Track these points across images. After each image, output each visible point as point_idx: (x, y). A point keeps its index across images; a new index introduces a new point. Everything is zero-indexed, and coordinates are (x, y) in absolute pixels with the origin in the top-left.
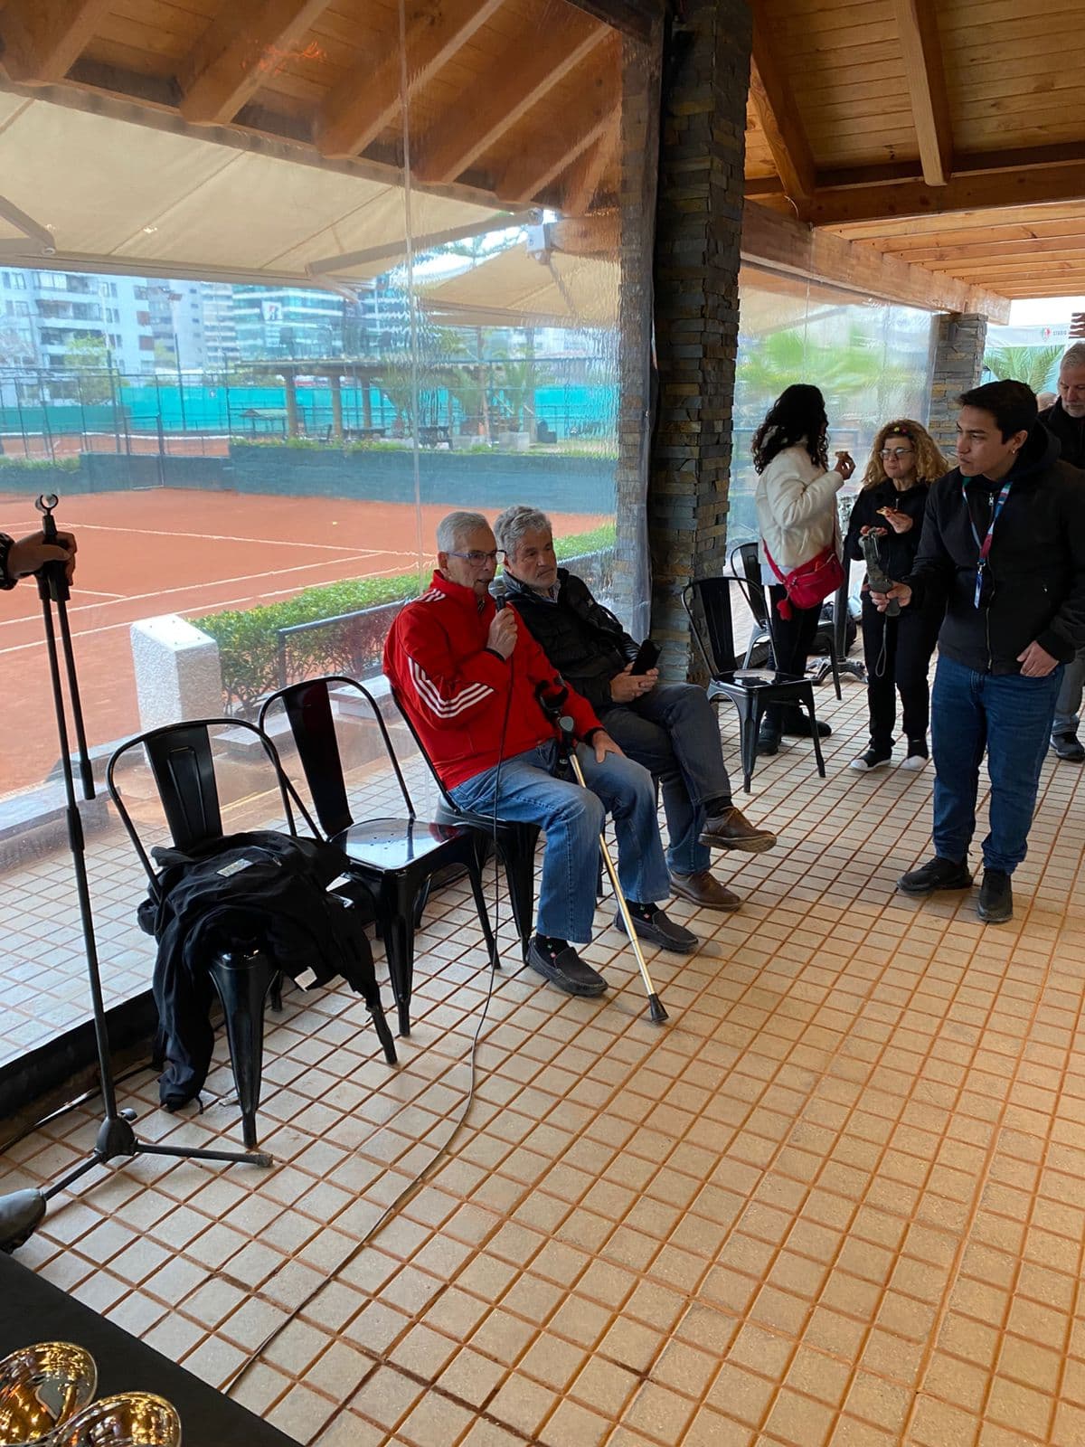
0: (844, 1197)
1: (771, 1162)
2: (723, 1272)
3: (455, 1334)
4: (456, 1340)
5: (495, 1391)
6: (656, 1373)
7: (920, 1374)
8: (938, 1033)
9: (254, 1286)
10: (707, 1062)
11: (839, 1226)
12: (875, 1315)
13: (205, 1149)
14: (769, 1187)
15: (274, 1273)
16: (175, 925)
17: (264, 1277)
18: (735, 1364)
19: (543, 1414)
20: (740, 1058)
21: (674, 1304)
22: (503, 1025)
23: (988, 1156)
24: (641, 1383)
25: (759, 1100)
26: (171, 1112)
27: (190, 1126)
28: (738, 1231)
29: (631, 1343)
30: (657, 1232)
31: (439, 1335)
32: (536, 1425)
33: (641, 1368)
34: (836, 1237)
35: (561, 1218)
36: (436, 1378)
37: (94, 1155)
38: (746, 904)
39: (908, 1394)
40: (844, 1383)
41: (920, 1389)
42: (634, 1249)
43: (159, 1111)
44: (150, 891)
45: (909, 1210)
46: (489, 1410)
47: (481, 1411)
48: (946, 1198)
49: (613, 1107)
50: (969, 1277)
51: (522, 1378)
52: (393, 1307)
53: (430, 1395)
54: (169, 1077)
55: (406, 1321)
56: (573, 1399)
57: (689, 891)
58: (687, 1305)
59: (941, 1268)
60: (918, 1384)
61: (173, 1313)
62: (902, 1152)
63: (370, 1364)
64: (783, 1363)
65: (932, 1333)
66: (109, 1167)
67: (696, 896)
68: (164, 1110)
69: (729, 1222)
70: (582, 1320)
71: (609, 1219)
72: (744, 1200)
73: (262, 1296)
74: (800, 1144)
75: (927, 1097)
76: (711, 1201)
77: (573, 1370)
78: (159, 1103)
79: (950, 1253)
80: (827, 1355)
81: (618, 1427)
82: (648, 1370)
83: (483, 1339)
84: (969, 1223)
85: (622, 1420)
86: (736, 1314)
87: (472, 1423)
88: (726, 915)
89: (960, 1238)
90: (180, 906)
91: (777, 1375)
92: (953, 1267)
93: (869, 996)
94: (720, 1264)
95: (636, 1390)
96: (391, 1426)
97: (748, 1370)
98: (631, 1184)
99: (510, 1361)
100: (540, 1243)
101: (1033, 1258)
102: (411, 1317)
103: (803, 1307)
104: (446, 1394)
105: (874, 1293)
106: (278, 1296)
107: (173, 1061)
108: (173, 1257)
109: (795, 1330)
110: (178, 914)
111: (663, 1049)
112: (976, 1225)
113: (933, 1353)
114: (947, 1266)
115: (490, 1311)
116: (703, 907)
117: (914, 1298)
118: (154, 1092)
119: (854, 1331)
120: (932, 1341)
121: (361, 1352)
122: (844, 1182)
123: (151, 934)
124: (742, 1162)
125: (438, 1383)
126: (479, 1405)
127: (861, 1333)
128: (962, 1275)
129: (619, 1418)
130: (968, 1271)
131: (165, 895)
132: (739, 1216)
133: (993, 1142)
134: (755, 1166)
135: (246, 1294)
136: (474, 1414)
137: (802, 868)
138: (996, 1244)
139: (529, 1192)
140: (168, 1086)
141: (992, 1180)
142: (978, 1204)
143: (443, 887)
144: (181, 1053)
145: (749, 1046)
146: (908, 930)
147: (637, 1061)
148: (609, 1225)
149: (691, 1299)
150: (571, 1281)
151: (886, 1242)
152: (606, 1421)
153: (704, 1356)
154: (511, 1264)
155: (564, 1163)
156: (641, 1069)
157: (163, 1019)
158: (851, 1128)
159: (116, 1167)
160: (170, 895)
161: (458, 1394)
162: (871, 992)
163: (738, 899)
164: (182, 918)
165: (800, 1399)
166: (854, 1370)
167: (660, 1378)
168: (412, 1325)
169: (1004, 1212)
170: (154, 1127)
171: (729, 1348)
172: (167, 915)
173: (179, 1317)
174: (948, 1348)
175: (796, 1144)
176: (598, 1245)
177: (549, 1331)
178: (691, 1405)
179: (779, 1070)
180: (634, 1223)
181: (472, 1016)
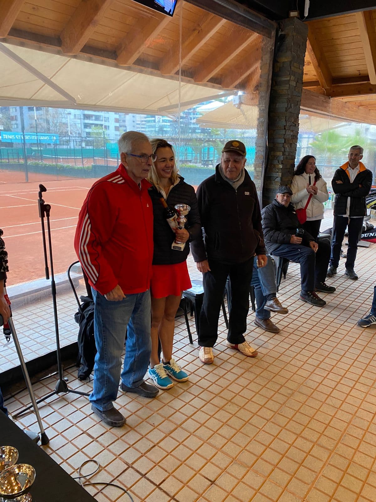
0: (294, 433)
1: (271, 418)
2: (247, 453)
3: (154, 461)
4: (155, 463)
5: (164, 481)
6: (217, 482)
7: (306, 495)
8: (340, 381)
9: (95, 438)
10: (256, 383)
11: (290, 443)
12: (295, 473)
13: (89, 393)
14: (268, 427)
15: (102, 435)
16: (85, 321)
17: (99, 435)
18: (244, 483)
19: (178, 489)
20: (268, 383)
21: (228, 460)
22: (191, 364)
23: (348, 426)
24: (212, 484)
25: (271, 397)
26: (81, 381)
27: (85, 385)
28: (255, 440)
29: (211, 471)
30: (227, 437)
31: (150, 461)
32: (175, 493)
33: (213, 480)
34: (288, 446)
35: (196, 428)
36: (146, 474)
37: (54, 391)
38: (282, 331)
39: (300, 500)
40: (279, 494)
41: (305, 500)
42: (218, 441)
43: (77, 380)
44: (79, 309)
45: (315, 440)
46: (161, 486)
47: (158, 486)
48: (330, 438)
49: (222, 395)
50: (331, 465)
51: (173, 478)
52: (137, 450)
53: (143, 479)
54: (81, 369)
55: (140, 455)
56: (188, 486)
57: (263, 325)
58: (232, 462)
59: (322, 461)
60: (305, 498)
61: (70, 443)
62: (317, 420)
63: (126, 467)
64: (260, 485)
65: (313, 482)
66: (59, 395)
67: (264, 327)
68: (79, 380)
69: (252, 436)
70: (196, 462)
71: (212, 431)
72: (259, 430)
73: (97, 441)
74: (282, 414)
75: (331, 403)
76: (248, 429)
77: (190, 477)
78: (77, 377)
79: (326, 456)
80: (276, 484)
81: (201, 497)
82: (215, 481)
83: (164, 464)
84: (335, 447)
85: (203, 495)
86: (248, 467)
87: (155, 489)
88: (274, 334)
89: (331, 451)
90: (87, 315)
91: (257, 488)
92: (326, 461)
93: (317, 367)
94: (246, 450)
95: (209, 487)
96: (129, 487)
97: (248, 485)
98: (222, 420)
99: (171, 472)
100: (188, 435)
101: (355, 462)
102: (142, 454)
103: (270, 468)
104: (148, 479)
105: (297, 466)
106: (102, 442)
107: (83, 365)
108: (73, 426)
109: (267, 474)
110: (86, 317)
111: (242, 377)
112: (338, 448)
113: (313, 489)
114: (325, 460)
115: (168, 455)
116: (266, 331)
117: (310, 469)
118: (76, 374)
119: (287, 477)
120: (313, 484)
121: (124, 463)
122: (295, 428)
123: (78, 323)
124: (261, 417)
125: (147, 476)
126: (158, 484)
127: (289, 479)
128: (329, 464)
129: (202, 494)
130: (331, 463)
131: (83, 311)
132: (256, 435)
133: (350, 421)
134: (265, 419)
135: (92, 440)
136: (156, 487)
137: (304, 320)
138: (343, 455)
139: (188, 419)
140: (80, 372)
141: (347, 434)
142: (340, 441)
143: (180, 316)
144: (85, 362)
145: (272, 379)
146: (337, 345)
147: (233, 380)
148: (212, 433)
149: (234, 460)
150: (196, 449)
151: (305, 450)
152: (198, 495)
153: (234, 479)
154: (178, 441)
155: (201, 411)
156: (233, 383)
157: (80, 351)
158: (301, 411)
159: (61, 396)
160: (84, 311)
161: (152, 480)
162: (319, 365)
163: (279, 329)
164: (87, 319)
165: (263, 497)
166: (284, 491)
167: (218, 484)
168: (142, 456)
169: (349, 445)
170: (75, 385)
171: (243, 477)
172: (83, 317)
173: (71, 444)
174: (318, 487)
175: (281, 413)
176: (207, 438)
177: (185, 464)
178: (226, 494)
179: (280, 388)
180: (220, 433)
181: (181, 360)
